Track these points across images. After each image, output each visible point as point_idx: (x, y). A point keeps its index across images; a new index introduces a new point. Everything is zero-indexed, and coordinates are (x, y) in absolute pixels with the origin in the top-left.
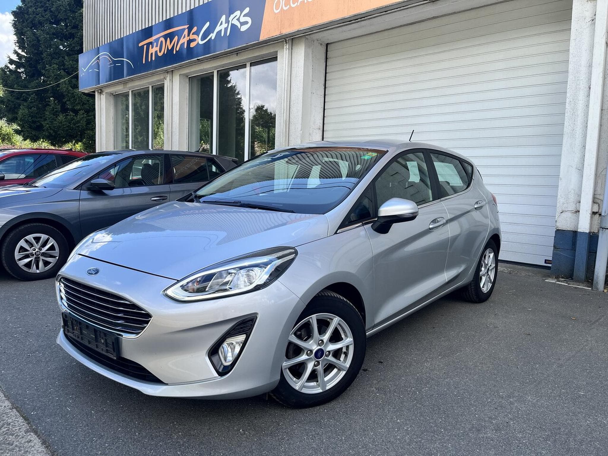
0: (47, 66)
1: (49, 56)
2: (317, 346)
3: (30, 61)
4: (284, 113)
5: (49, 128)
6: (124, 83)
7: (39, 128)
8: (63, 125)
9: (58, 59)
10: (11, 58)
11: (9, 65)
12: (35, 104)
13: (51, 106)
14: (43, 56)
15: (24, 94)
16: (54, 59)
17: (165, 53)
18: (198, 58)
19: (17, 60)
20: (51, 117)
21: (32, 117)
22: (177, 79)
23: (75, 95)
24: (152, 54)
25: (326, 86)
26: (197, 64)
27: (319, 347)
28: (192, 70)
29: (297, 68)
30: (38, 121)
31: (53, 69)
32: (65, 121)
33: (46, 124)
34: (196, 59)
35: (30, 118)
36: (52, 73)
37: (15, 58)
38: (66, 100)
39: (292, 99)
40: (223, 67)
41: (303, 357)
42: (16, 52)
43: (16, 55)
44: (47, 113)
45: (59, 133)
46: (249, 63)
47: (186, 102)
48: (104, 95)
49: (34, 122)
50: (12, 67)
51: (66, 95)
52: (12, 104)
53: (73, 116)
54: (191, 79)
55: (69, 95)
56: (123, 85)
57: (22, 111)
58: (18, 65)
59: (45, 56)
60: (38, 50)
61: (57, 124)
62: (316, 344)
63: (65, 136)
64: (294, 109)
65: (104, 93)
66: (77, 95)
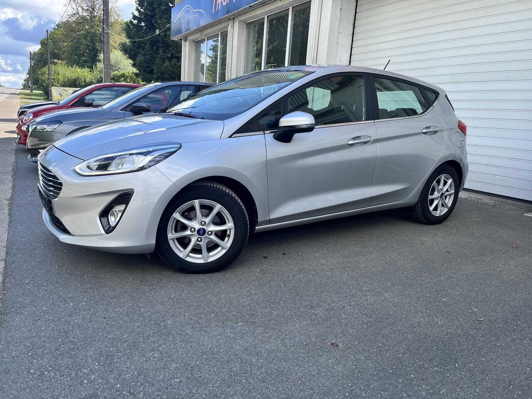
0: (158, 20)
1: (161, 12)
2: (200, 225)
3: (147, 16)
4: (312, 52)
5: (157, 72)
6: (201, 31)
7: (151, 72)
8: (168, 70)
9: (167, 15)
10: (134, 14)
11: (133, 20)
12: (149, 52)
13: (160, 54)
14: (156, 12)
15: (142, 45)
16: (164, 14)
17: (228, 2)
18: (250, 5)
19: (138, 16)
20: (160, 63)
21: (147, 63)
22: (237, 25)
23: (178, 44)
24: (219, 4)
25: (355, 26)
26: (251, 10)
27: (201, 227)
28: (248, 16)
29: (327, 9)
30: (151, 67)
31: (162, 23)
32: (170, 66)
33: (155, 68)
34: (249, 6)
35: (145, 64)
36: (162, 27)
37: (137, 14)
38: (171, 49)
39: (320, 38)
40: (272, 12)
41: (188, 233)
42: (137, 9)
43: (138, 12)
44: (157, 60)
45: (165, 76)
46: (292, 7)
47: (243, 45)
48: (188, 42)
49: (148, 67)
50: (135, 22)
51: (171, 45)
52: (133, 52)
53: (176, 62)
54: (249, 25)
55: (174, 44)
56: (200, 32)
57: (140, 58)
58: (140, 20)
59: (158, 12)
60: (152, 7)
61: (163, 69)
62: (199, 223)
63: (169, 78)
64: (321, 47)
65: (188, 40)
66: (180, 44)
